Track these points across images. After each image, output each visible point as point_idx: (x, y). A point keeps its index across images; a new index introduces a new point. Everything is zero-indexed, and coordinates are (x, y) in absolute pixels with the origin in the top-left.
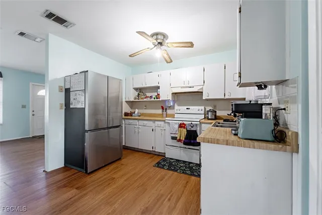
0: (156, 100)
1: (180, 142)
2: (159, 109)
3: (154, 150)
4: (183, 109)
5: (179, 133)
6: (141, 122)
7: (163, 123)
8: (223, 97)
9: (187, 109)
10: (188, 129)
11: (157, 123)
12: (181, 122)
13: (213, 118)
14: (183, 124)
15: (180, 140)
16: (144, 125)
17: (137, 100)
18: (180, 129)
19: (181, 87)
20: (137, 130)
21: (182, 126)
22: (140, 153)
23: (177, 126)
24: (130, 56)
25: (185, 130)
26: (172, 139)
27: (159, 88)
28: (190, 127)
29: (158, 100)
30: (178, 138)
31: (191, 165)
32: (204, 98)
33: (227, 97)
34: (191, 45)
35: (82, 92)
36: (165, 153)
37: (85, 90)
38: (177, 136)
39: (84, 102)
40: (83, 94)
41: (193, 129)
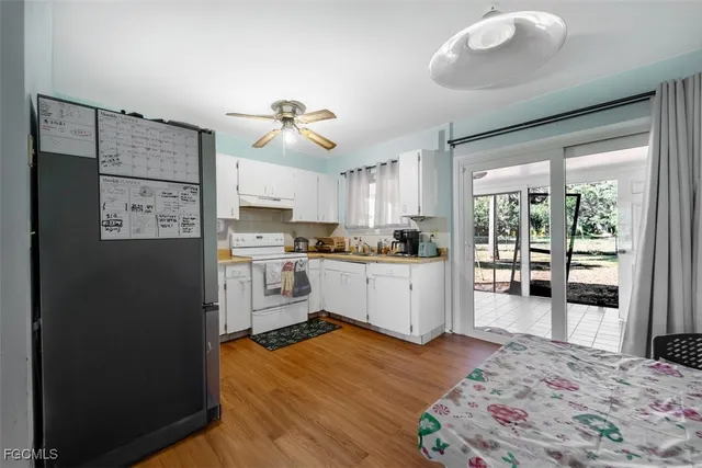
1: (284, 297)
4: (250, 238)
5: (283, 280)
7: (245, 266)
8: (315, 220)
9: (258, 237)
10: (297, 270)
11: (231, 270)
12: (286, 260)
14: (289, 263)
15: (285, 293)
18: (283, 273)
19: (260, 198)
21: (287, 267)
23: (278, 269)
25: (292, 272)
26: (266, 295)
28: (299, 267)
30: (282, 290)
32: (294, 220)
33: (321, 221)
35: (185, 188)
36: (250, 330)
37: (201, 184)
38: (278, 286)
39: (197, 222)
40: (190, 195)
41: (302, 269)
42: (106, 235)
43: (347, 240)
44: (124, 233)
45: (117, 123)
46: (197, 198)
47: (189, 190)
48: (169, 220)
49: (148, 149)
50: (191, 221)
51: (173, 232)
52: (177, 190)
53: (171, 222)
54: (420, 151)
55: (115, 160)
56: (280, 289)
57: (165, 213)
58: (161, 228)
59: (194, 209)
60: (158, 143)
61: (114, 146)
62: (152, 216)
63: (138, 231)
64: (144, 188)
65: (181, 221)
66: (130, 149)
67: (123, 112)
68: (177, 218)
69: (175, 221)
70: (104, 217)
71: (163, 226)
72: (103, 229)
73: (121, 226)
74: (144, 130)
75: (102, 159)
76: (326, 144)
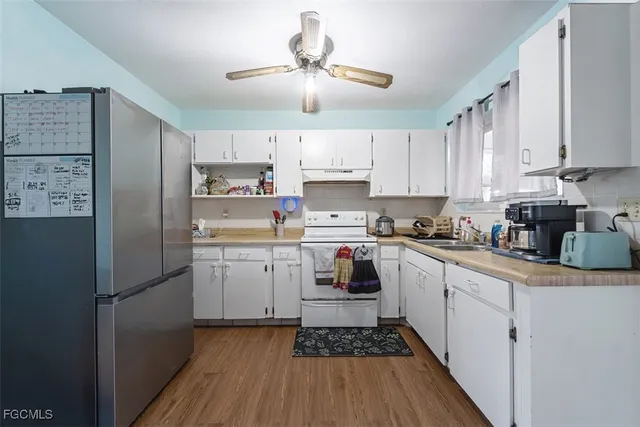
0: (262, 195)
1: (338, 289)
2: (263, 218)
3: (269, 315)
4: (323, 217)
5: (337, 269)
6: (231, 252)
7: (294, 249)
8: (405, 193)
9: (332, 216)
10: (357, 259)
11: (276, 250)
12: (341, 245)
13: (390, 233)
14: (346, 248)
15: (339, 285)
16: (242, 257)
17: (205, 196)
18: (337, 260)
19: (326, 171)
20: (218, 273)
21: (343, 253)
22: (231, 330)
23: (330, 256)
24: (230, 76)
25: (350, 261)
26: (318, 284)
27: (270, 168)
28: (361, 255)
29: (267, 196)
30: (335, 281)
31: (365, 333)
32: (372, 195)
33: (413, 194)
34: (386, 81)
35: (77, 161)
36: (300, 319)
37: (93, 154)
38: (331, 275)
39: (89, 198)
40: (82, 167)
41: (366, 258)
42: (9, 213)
43: (456, 222)
44: (23, 212)
45: (18, 104)
46: (89, 171)
47: (80, 162)
48: (60, 197)
49: (43, 124)
50: (82, 198)
51: (63, 210)
52: (69, 164)
53: (63, 200)
54: (565, 14)
55: (16, 141)
56: (332, 279)
57: (57, 189)
58: (53, 206)
59: (86, 183)
60: (52, 116)
61: (15, 126)
62: (44, 193)
63: (33, 209)
64: (39, 164)
65: (72, 197)
66: (28, 127)
67: (26, 92)
68: (68, 195)
69: (66, 198)
70: (7, 197)
71: (54, 203)
72: (6, 207)
73: (19, 204)
74: (38, 105)
75: (6, 141)
76: (376, 80)
